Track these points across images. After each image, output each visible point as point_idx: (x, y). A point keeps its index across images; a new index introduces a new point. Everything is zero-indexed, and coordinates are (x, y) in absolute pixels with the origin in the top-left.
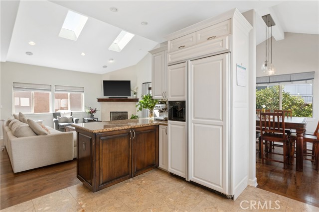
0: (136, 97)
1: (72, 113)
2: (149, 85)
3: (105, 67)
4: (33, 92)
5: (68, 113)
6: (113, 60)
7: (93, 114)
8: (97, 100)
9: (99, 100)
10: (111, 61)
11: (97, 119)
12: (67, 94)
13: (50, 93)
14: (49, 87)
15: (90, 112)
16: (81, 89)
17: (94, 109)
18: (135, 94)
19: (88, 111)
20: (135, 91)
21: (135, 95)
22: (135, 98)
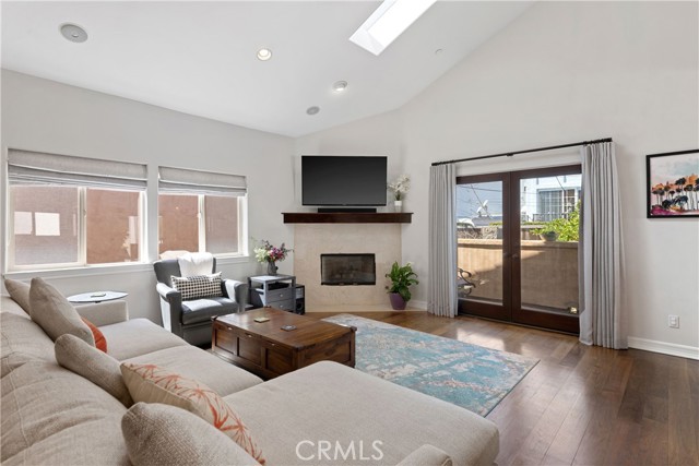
0: (402, 207)
1: (215, 260)
2: (457, 168)
3: (313, 110)
4: (82, 188)
5: (205, 263)
6: (344, 85)
7: (277, 263)
8: (282, 216)
9: (290, 218)
10: (340, 90)
11: (293, 279)
12: (197, 197)
13: (143, 194)
14: (141, 170)
15: (268, 259)
16: (238, 184)
17: (278, 247)
18: (399, 197)
19: (261, 253)
20: (401, 189)
21: (398, 203)
22: (398, 211)
